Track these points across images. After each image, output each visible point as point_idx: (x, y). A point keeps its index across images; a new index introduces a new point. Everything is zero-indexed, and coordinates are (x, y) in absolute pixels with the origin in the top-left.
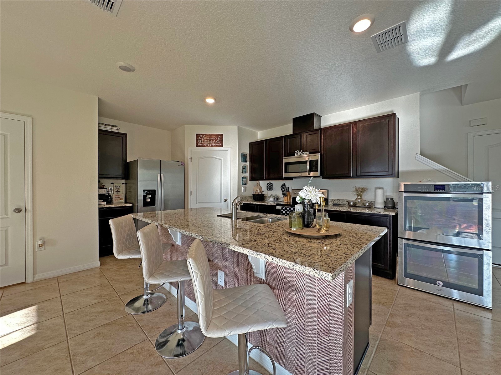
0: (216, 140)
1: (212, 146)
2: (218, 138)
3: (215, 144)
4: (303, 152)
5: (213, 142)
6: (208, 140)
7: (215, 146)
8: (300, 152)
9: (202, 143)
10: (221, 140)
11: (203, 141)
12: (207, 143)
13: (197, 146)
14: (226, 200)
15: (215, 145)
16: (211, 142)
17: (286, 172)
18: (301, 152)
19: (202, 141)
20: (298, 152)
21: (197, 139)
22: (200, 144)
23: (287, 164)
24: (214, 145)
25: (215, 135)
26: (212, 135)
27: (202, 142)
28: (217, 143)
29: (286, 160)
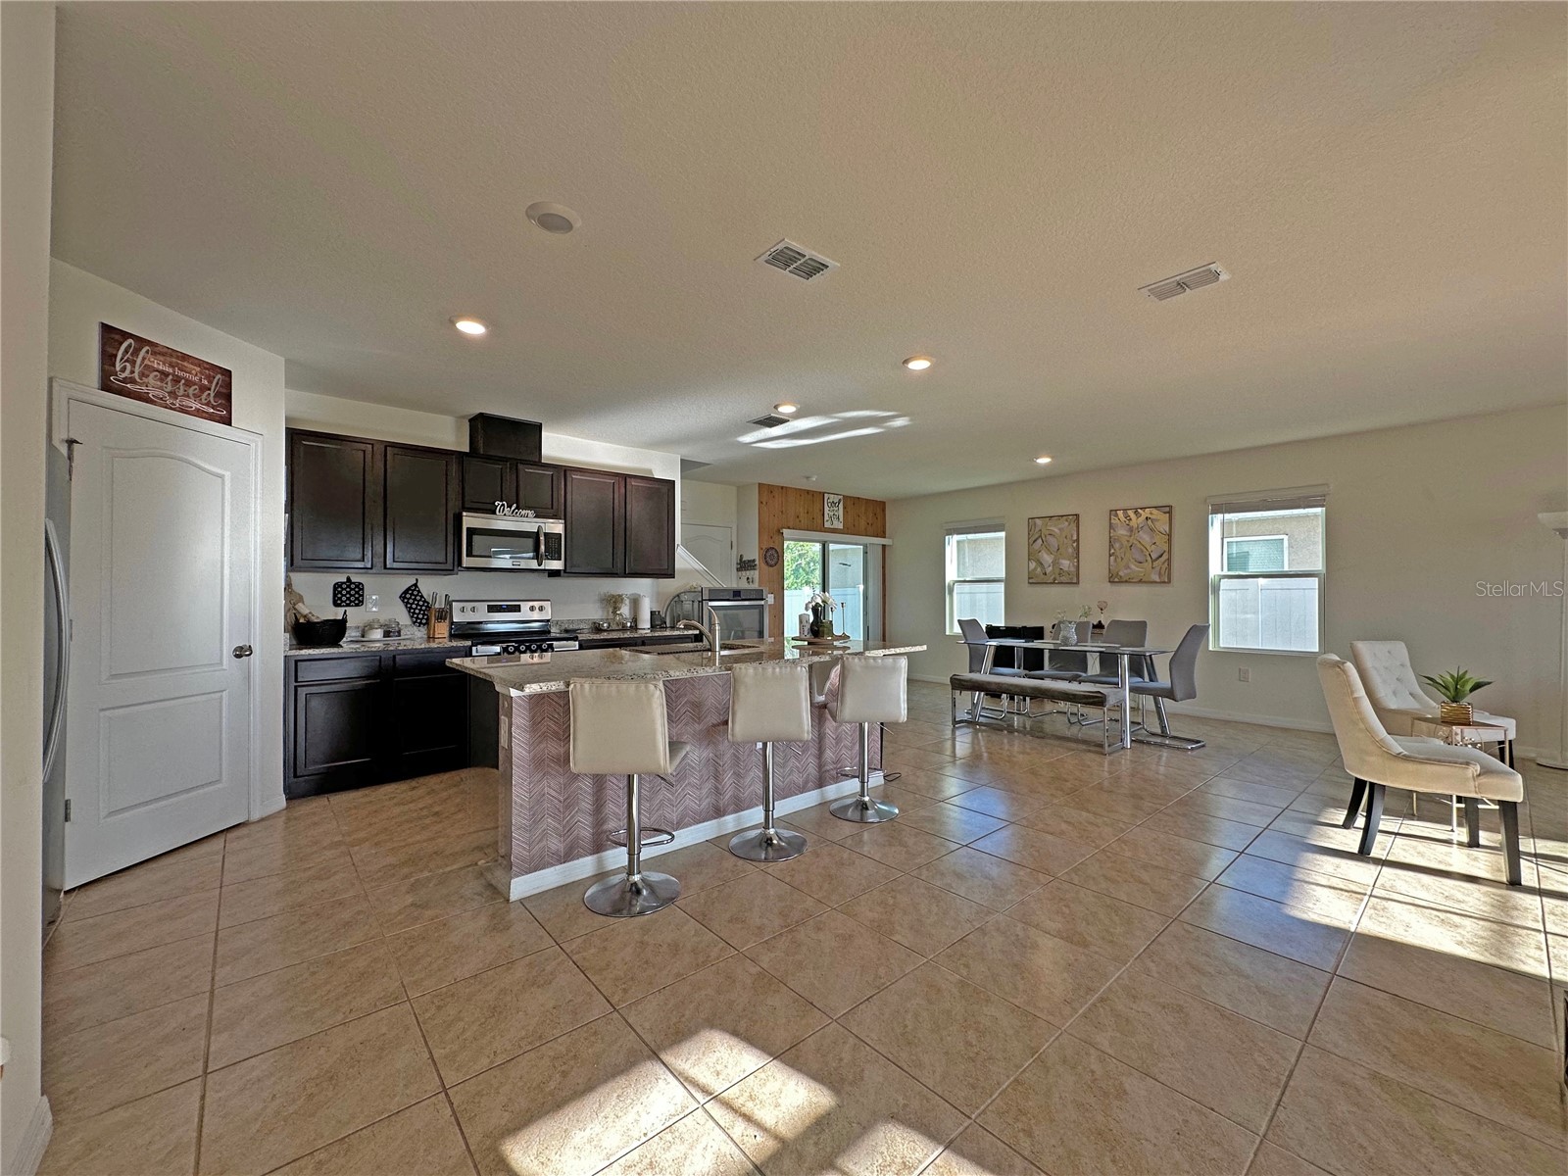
0: (203, 389)
1: (183, 410)
2: (210, 382)
3: (199, 406)
4: (518, 508)
5: (191, 391)
6: (165, 374)
7: (198, 413)
8: (510, 506)
9: (133, 381)
10: (225, 396)
11: (142, 375)
12: (161, 388)
13: (106, 386)
14: (242, 652)
15: (198, 410)
16: (181, 392)
17: (470, 554)
18: (513, 508)
19: (137, 370)
20: (503, 505)
21: (111, 350)
22: (125, 380)
23: (471, 532)
24: (195, 405)
25: (200, 363)
26: (185, 357)
27: (136, 375)
28: (208, 404)
29: (470, 521)
